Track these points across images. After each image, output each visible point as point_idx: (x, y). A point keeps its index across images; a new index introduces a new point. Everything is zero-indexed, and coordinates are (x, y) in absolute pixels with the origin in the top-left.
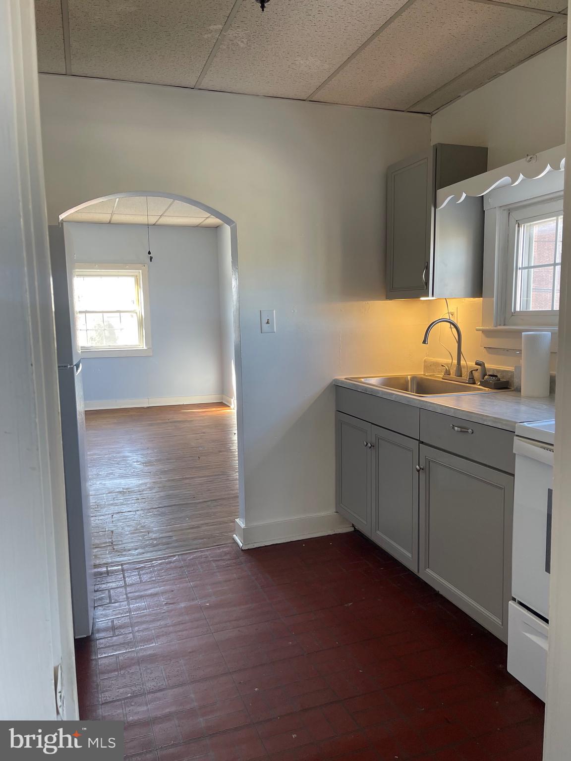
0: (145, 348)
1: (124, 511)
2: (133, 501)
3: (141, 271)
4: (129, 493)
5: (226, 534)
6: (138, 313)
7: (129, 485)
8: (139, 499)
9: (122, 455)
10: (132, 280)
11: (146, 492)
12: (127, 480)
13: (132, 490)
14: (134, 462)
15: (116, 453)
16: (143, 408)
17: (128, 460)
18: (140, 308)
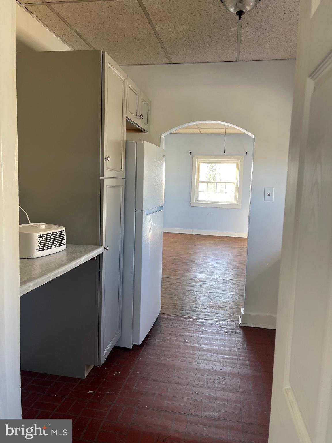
0: (237, 204)
1: (191, 290)
2: (198, 286)
3: (240, 160)
4: (199, 281)
5: (236, 315)
6: (236, 184)
7: (201, 277)
8: (202, 286)
9: (206, 261)
10: (235, 165)
11: (207, 283)
12: (202, 274)
13: (202, 280)
14: (210, 266)
15: (204, 260)
16: (232, 237)
17: (208, 264)
18: (237, 182)
